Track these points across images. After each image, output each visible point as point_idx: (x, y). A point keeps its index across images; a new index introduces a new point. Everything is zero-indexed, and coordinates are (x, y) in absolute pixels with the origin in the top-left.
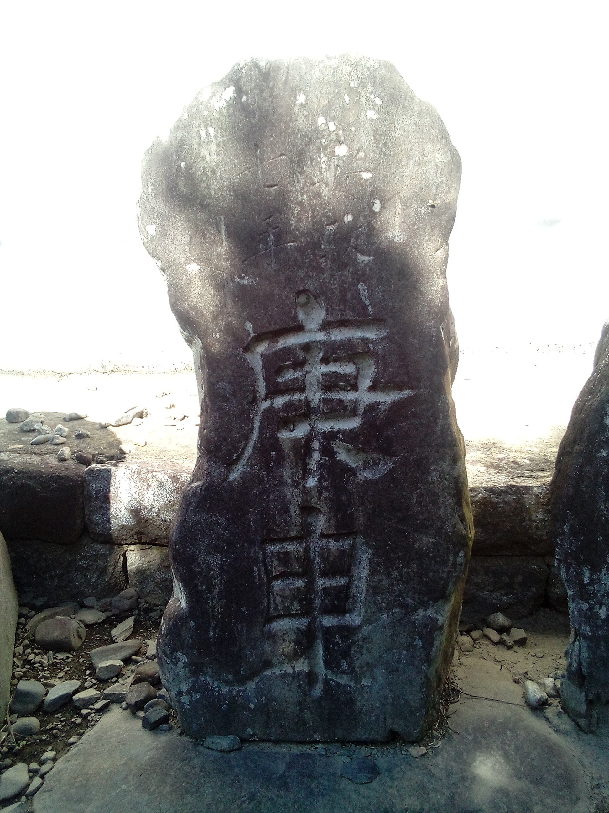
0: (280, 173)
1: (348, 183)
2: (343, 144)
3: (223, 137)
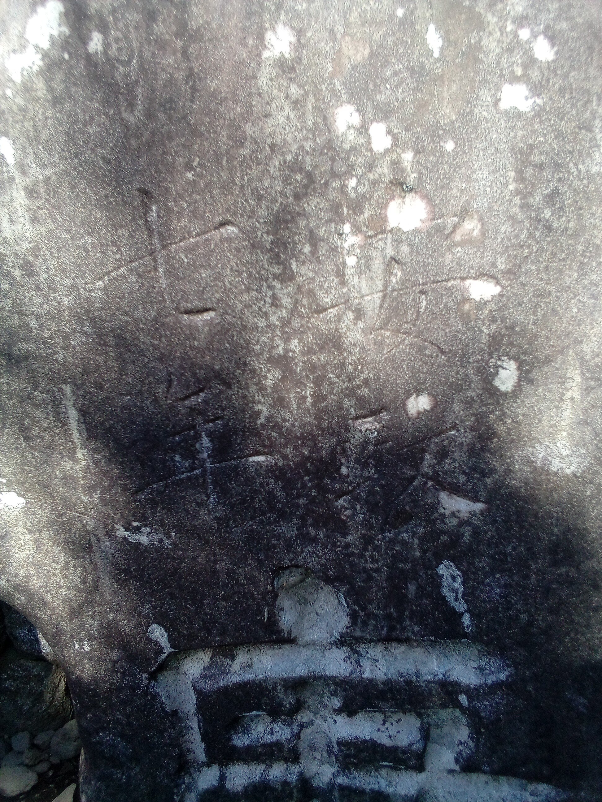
0: (219, 277)
1: (422, 310)
2: (413, 194)
3: (43, 166)
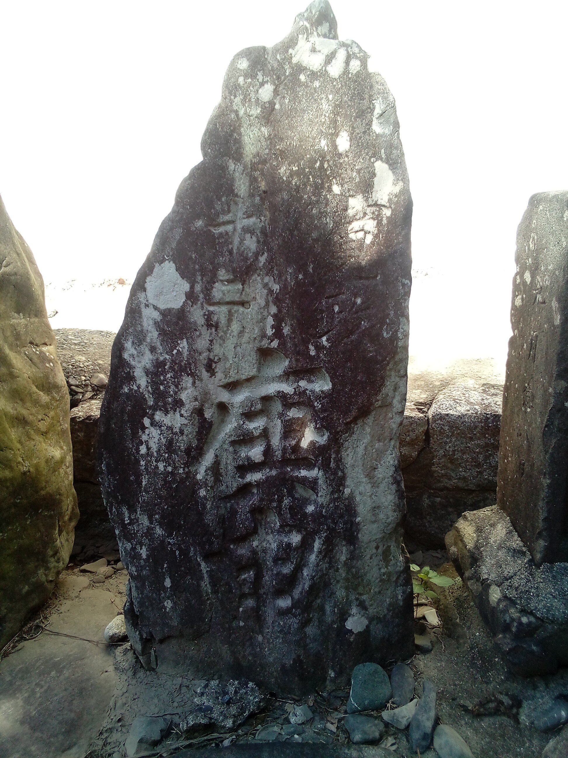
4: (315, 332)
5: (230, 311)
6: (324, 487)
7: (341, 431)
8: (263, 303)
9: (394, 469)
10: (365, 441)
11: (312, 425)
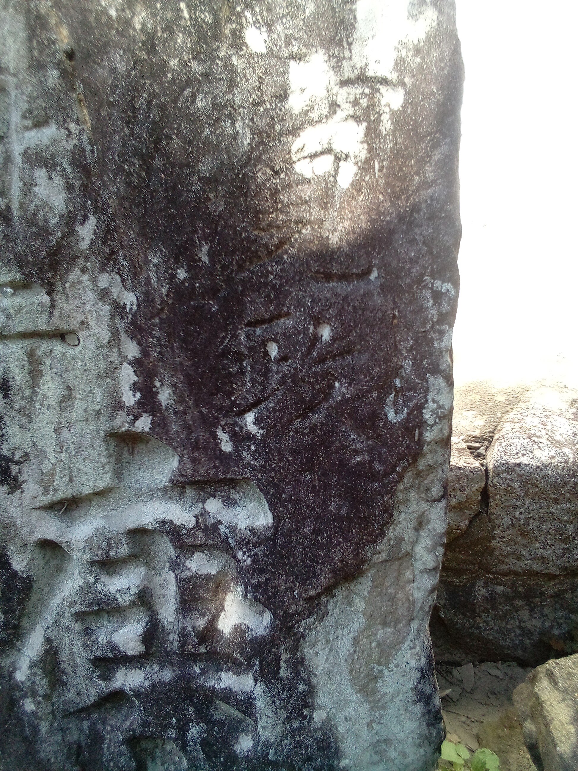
4: (228, 402)
5: (31, 355)
6: (269, 713)
7: (299, 615)
8: (106, 336)
9: (419, 675)
10: (356, 626)
11: (240, 589)
